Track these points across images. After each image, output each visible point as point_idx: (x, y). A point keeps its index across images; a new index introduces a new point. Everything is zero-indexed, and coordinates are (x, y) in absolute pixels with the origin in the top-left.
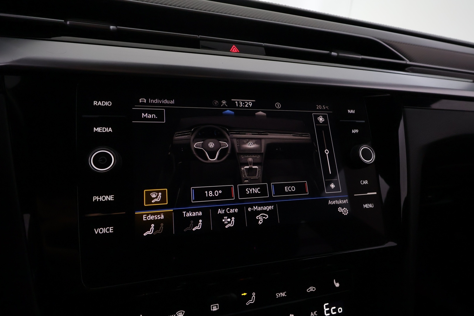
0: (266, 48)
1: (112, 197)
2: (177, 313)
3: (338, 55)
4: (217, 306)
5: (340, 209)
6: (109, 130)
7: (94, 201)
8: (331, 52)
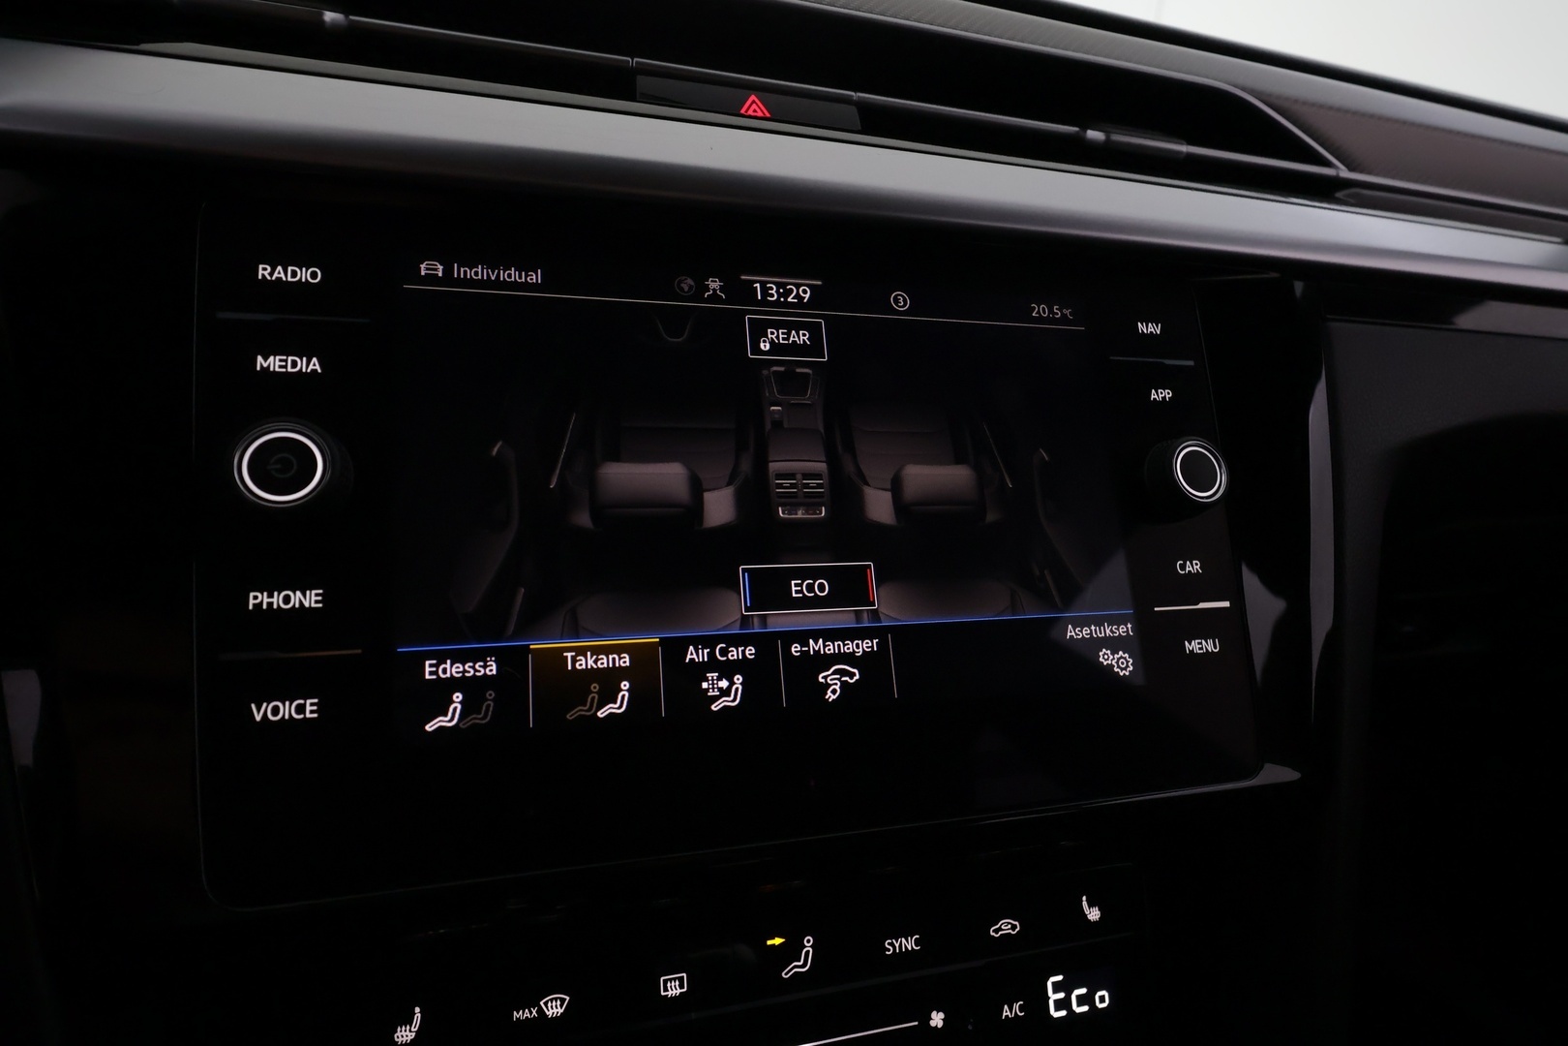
0: (863, 108)
1: (317, 595)
2: (542, 1003)
3: (1108, 141)
4: (681, 979)
5: (1105, 653)
6: (311, 367)
7: (251, 607)
8: (1085, 128)
